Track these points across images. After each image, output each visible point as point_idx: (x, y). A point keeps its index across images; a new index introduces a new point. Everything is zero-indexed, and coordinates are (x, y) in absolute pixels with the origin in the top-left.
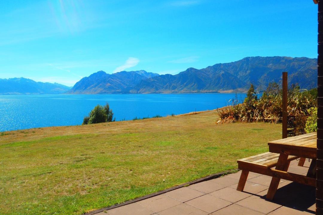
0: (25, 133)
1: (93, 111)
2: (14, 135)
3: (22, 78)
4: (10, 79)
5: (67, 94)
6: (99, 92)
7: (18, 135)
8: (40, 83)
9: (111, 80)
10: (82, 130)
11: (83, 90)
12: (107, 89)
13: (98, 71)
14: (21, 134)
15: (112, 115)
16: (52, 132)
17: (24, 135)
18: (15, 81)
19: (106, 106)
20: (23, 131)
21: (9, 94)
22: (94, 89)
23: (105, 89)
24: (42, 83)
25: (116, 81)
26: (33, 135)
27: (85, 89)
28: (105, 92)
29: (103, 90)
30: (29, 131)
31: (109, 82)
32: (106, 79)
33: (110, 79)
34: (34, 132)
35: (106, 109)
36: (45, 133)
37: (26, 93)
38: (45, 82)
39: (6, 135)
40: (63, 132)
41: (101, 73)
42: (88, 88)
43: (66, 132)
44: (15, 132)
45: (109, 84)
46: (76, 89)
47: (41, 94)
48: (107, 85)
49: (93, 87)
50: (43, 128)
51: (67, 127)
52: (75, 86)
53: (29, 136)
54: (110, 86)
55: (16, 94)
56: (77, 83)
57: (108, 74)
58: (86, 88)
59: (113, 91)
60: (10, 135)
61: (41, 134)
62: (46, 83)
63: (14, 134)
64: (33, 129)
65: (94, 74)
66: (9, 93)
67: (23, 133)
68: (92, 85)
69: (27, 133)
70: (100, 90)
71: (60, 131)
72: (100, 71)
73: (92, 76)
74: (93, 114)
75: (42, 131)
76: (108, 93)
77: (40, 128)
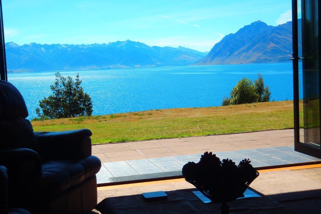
0: (140, 115)
1: (236, 89)
2: (126, 118)
3: (129, 42)
4: (110, 43)
5: (199, 65)
6: (254, 59)
7: (131, 118)
8: (155, 47)
9: (276, 37)
10: (214, 111)
11: (227, 57)
12: (270, 53)
13: (253, 22)
14: (134, 116)
15: (269, 95)
16: (174, 114)
17: (138, 117)
18: (118, 46)
19: (258, 80)
20: (136, 113)
21: (109, 68)
22: (245, 54)
23: (265, 53)
24: (159, 47)
25: (285, 39)
26: (150, 118)
27: (229, 55)
28: (266, 59)
29: (261, 56)
30: (144, 113)
31: (272, 40)
32: (267, 35)
33: (274, 34)
34: (151, 114)
35: (257, 85)
36: (164, 116)
37: (135, 66)
38: (163, 47)
39: (116, 117)
40: (189, 114)
41: (259, 25)
42: (236, 53)
43: (192, 114)
44: (127, 115)
45: (272, 45)
46: (214, 56)
47: (158, 66)
48: (269, 47)
49: (244, 51)
50: (162, 110)
51: (195, 108)
52: (213, 50)
53: (145, 119)
54: (274, 47)
55: (119, 68)
56: (217, 45)
57: (270, 26)
58: (231, 53)
59: (281, 57)
60: (122, 118)
61: (160, 117)
62: (165, 47)
63: (125, 116)
64: (149, 111)
65: (246, 27)
66: (110, 66)
67: (137, 115)
68: (243, 48)
69: (142, 115)
70: (256, 55)
71: (184, 113)
72: (256, 22)
73: (241, 31)
74: (237, 93)
75: (160, 113)
76: (270, 60)
77: (158, 110)
